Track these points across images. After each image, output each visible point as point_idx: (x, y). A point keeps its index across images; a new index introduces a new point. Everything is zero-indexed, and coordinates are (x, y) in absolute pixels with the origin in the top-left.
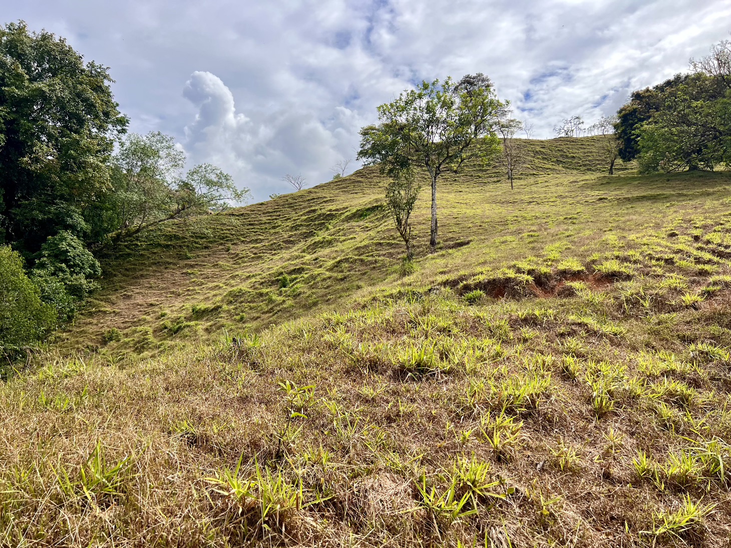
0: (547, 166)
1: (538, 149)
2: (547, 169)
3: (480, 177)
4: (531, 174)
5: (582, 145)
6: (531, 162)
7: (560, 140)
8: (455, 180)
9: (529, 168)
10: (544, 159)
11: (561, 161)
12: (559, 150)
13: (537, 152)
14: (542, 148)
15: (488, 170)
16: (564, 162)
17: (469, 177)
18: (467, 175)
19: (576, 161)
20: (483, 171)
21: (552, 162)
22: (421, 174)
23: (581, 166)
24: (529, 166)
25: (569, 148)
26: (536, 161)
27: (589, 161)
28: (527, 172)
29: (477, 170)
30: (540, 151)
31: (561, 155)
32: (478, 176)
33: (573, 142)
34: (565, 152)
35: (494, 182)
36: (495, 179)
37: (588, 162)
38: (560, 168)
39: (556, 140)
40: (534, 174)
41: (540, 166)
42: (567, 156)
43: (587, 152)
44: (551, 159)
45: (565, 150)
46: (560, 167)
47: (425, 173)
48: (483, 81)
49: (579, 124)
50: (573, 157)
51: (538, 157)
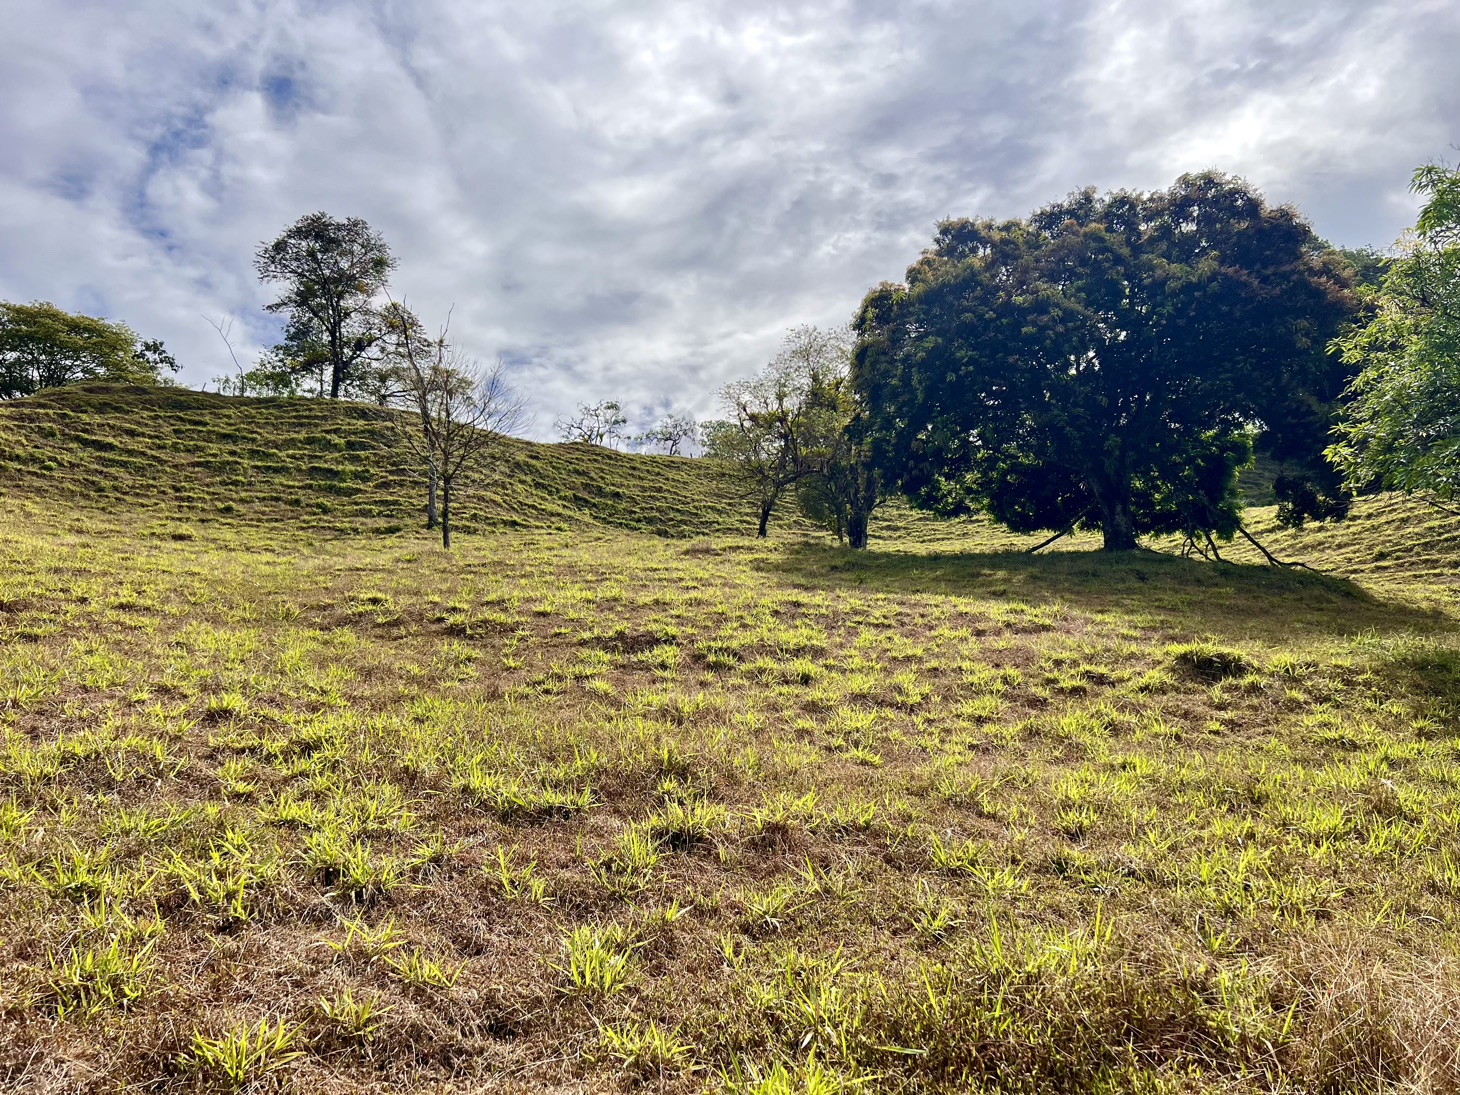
0: (549, 507)
1: (521, 457)
2: (552, 515)
3: (326, 511)
4: (505, 523)
5: (634, 468)
6: (504, 488)
7: (573, 447)
8: (228, 510)
9: (500, 505)
10: (538, 485)
11: (586, 501)
12: (577, 472)
13: (517, 465)
14: (531, 457)
15: (359, 491)
16: (594, 505)
17: (283, 506)
18: (277, 499)
19: (624, 505)
20: (339, 492)
21: (560, 498)
22: (87, 471)
23: (639, 521)
24: (498, 499)
25: (602, 470)
26: (519, 487)
27: (659, 510)
28: (492, 512)
29: (320, 489)
30: (527, 464)
31: (586, 486)
32: (318, 506)
33: (610, 458)
34: (592, 479)
35: (377, 531)
36: (382, 523)
37: (655, 514)
38: (588, 519)
39: (560, 445)
40: (514, 523)
41: (529, 502)
42: (600, 489)
43: (652, 489)
44: (558, 491)
45: (592, 474)
46: (585, 515)
47: (112, 470)
49: (616, 422)
50: (617, 495)
51: (524, 478)
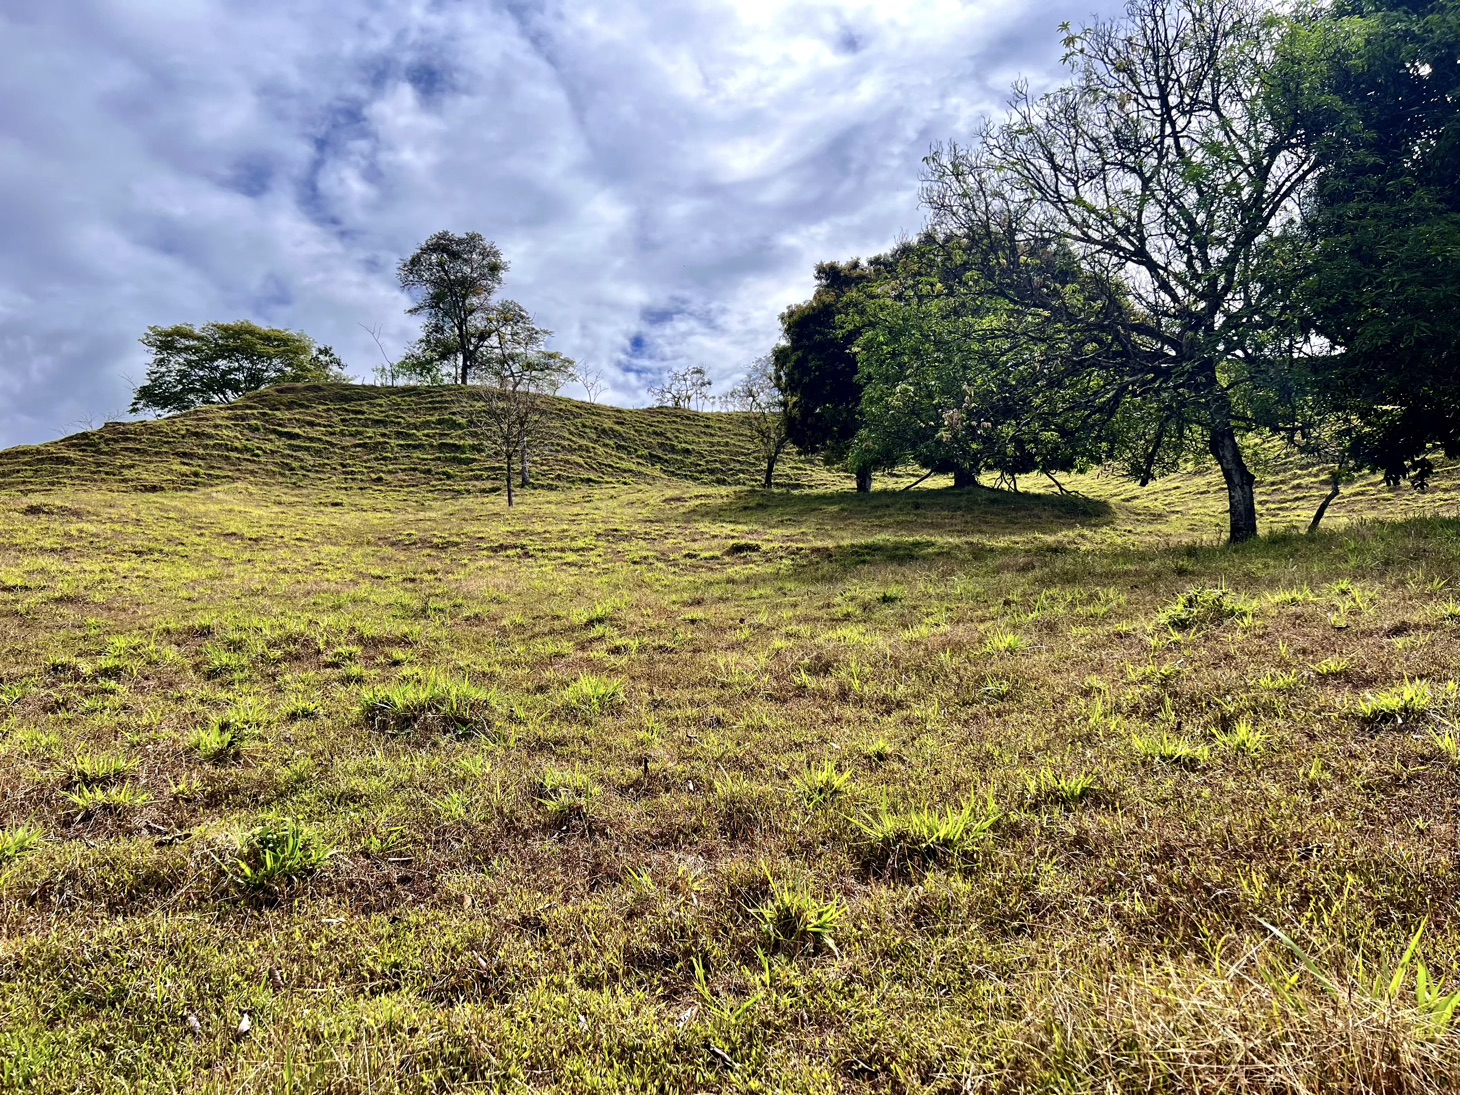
0: (624, 465)
1: (608, 424)
2: (625, 471)
3: (449, 477)
4: (582, 480)
5: (708, 427)
6: (588, 451)
7: (660, 411)
8: (380, 479)
9: (581, 466)
10: (619, 447)
11: (660, 458)
12: (655, 433)
13: (604, 431)
14: (618, 423)
15: (475, 460)
16: (666, 461)
17: (419, 475)
18: (415, 470)
19: (692, 459)
20: (460, 461)
21: (638, 457)
22: (283, 456)
23: (702, 472)
24: (581, 461)
25: (678, 430)
26: (601, 450)
27: (721, 462)
28: (573, 473)
29: (447, 460)
30: (611, 429)
31: (661, 445)
32: (444, 473)
33: (688, 418)
34: (668, 438)
35: (483, 491)
36: (488, 485)
37: (718, 465)
38: (657, 473)
39: (650, 411)
40: (589, 480)
41: (608, 461)
42: (673, 446)
43: (719, 444)
44: (636, 450)
45: (669, 435)
46: (656, 470)
47: (299, 454)
48: (484, 254)
49: (703, 384)
50: (687, 451)
51: (607, 441)
